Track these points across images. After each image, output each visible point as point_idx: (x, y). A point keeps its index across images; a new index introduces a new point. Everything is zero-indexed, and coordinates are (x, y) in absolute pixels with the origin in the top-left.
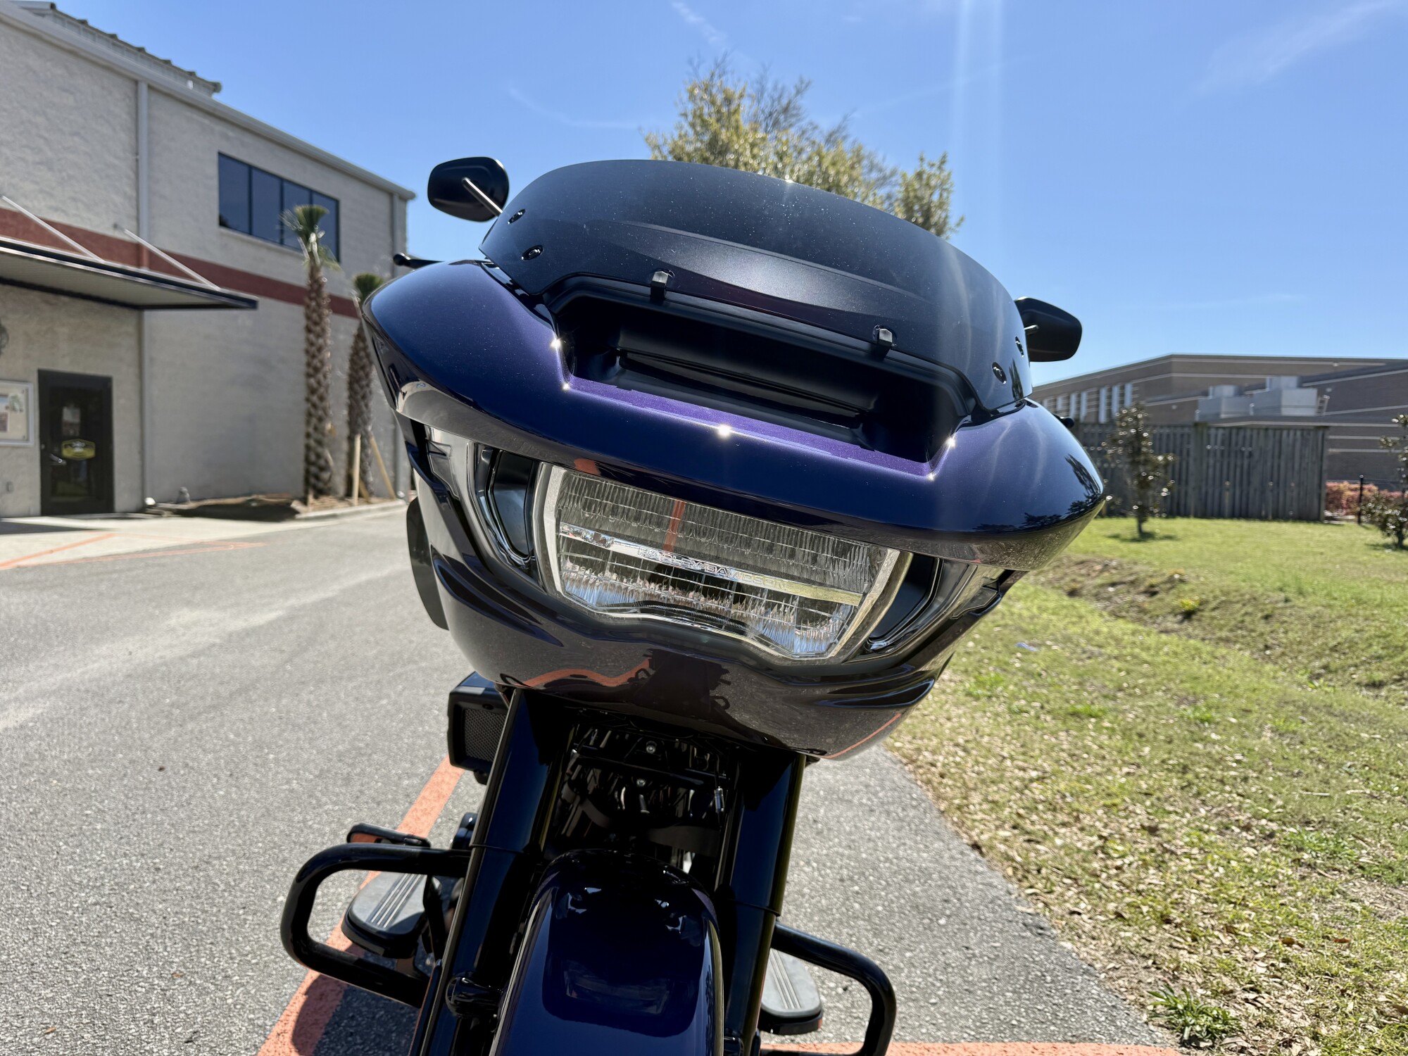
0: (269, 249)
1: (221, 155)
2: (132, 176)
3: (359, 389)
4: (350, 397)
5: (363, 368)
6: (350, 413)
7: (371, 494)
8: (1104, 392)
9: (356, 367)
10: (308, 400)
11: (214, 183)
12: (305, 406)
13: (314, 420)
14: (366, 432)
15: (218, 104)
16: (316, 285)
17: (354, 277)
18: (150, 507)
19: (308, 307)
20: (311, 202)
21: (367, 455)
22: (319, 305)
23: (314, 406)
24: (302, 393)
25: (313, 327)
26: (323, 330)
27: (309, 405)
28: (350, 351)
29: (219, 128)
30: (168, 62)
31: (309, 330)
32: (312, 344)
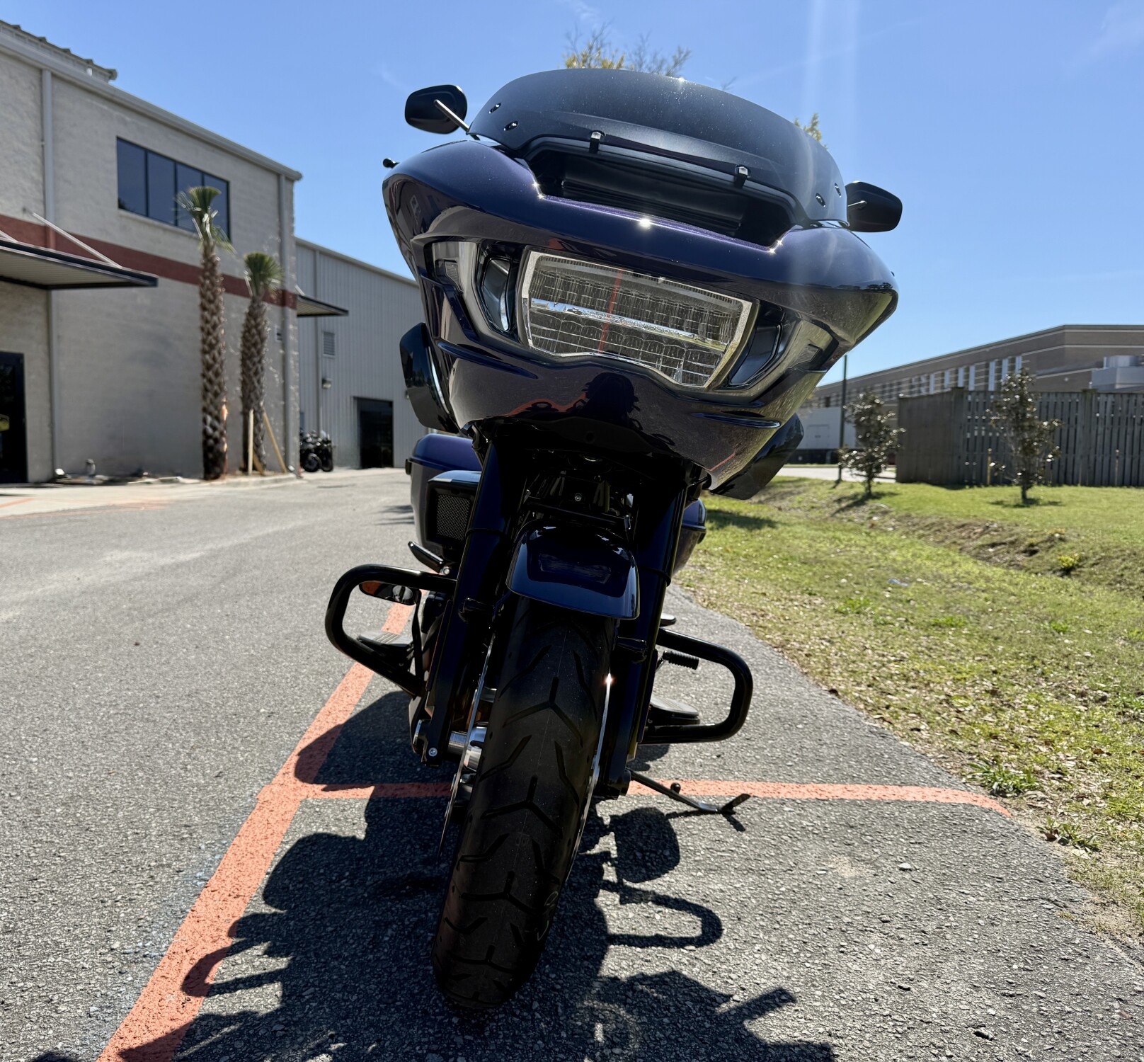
0: (165, 230)
1: (119, 139)
2: (39, 161)
3: (251, 366)
4: (243, 373)
5: (255, 345)
6: (243, 389)
7: (264, 466)
8: (993, 366)
9: (248, 344)
10: (204, 376)
11: (114, 166)
12: (201, 382)
13: (210, 395)
14: (259, 407)
15: (115, 90)
16: (210, 264)
17: (245, 256)
18: (61, 477)
19: (202, 285)
20: (203, 184)
21: (260, 430)
22: (213, 284)
23: (210, 381)
24: (199, 369)
25: (207, 306)
26: (218, 308)
27: (205, 380)
28: (242, 329)
29: (117, 113)
30: (67, 51)
31: (204, 308)
32: (207, 322)
